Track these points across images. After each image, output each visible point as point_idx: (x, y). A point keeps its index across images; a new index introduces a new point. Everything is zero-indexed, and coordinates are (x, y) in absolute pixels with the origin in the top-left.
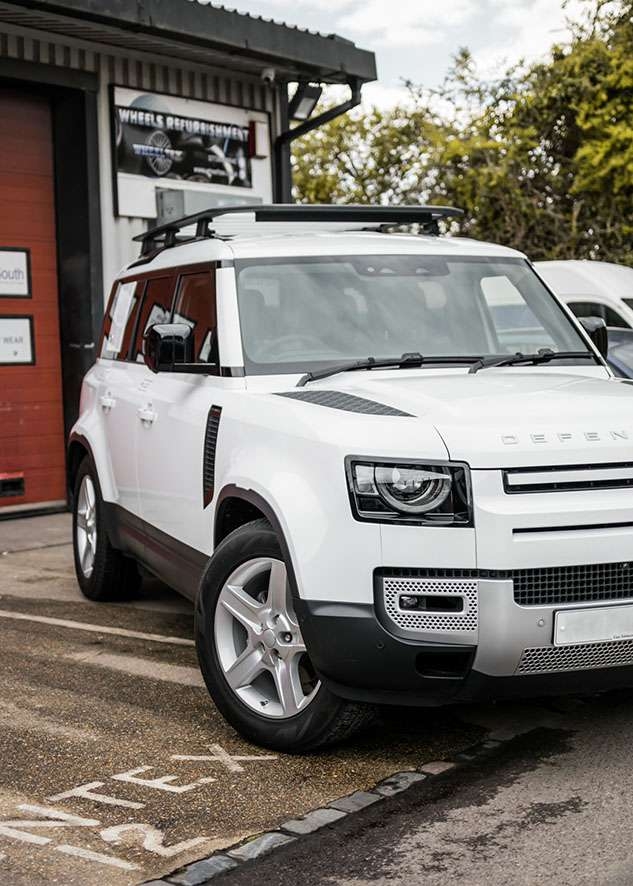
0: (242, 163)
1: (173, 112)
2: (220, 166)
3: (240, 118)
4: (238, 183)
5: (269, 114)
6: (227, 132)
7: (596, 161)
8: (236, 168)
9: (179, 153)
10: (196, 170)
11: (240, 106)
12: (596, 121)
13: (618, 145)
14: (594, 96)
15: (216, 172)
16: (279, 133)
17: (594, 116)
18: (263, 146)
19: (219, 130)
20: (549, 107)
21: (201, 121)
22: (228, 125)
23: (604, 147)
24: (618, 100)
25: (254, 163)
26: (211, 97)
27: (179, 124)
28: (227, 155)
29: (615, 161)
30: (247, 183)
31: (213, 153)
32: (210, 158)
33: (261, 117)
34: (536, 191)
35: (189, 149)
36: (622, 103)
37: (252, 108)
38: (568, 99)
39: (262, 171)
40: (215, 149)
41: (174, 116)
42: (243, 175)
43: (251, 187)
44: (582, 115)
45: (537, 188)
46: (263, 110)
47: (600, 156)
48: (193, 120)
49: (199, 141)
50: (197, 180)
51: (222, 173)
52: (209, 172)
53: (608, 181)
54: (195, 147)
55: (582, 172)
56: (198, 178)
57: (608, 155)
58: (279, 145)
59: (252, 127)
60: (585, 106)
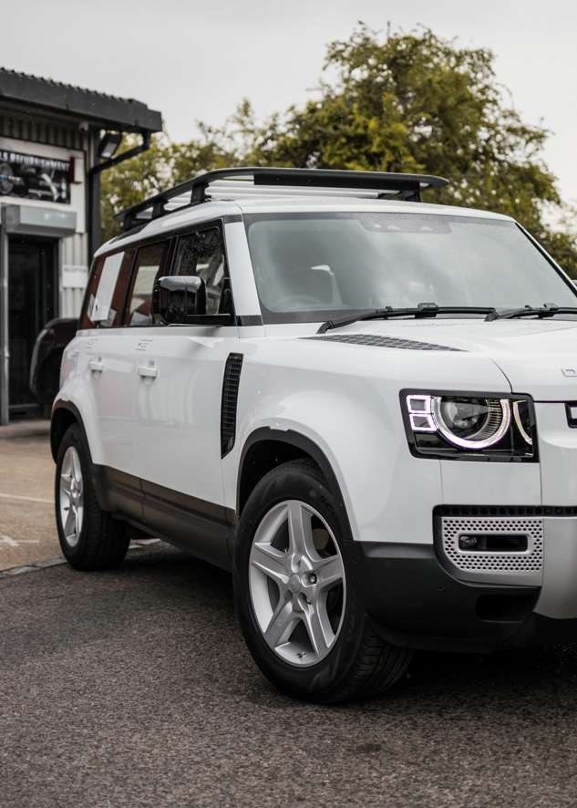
0: (65, 187)
1: (15, 150)
2: (48, 189)
3: (63, 154)
4: (61, 201)
5: (85, 152)
6: (54, 165)
8: (60, 190)
9: (19, 179)
10: (31, 191)
12: (337, 159)
14: (336, 139)
15: (44, 192)
16: (92, 165)
18: (79, 175)
19: (48, 163)
21: (35, 157)
22: (54, 160)
24: (352, 145)
25: (72, 187)
27: (19, 159)
28: (53, 181)
30: (67, 201)
31: (43, 180)
32: (41, 183)
33: (79, 155)
35: (26, 176)
36: (355, 147)
37: (73, 148)
38: (317, 142)
39: (78, 193)
40: (45, 176)
41: (16, 153)
42: (64, 195)
43: (69, 203)
46: (81, 149)
48: (29, 156)
49: (33, 170)
51: (49, 193)
52: (40, 193)
54: (30, 174)
56: (32, 197)
58: (92, 176)
59: (72, 162)
60: (329, 148)
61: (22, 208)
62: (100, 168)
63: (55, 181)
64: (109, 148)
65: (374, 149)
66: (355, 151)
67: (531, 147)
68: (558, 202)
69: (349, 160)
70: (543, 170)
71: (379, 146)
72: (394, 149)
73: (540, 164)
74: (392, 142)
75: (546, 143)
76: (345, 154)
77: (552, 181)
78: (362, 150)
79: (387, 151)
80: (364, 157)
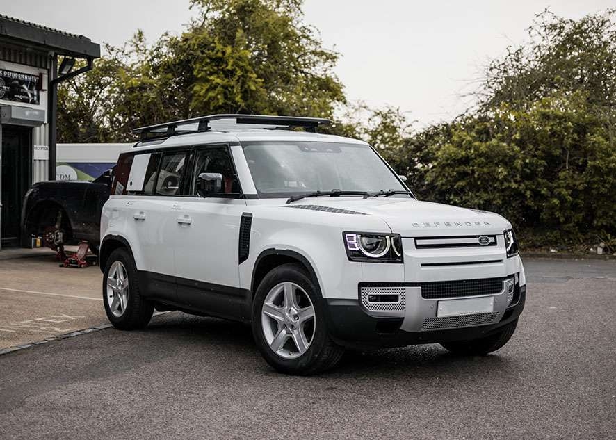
0: (35, 93)
1: (7, 69)
2: (26, 94)
3: (33, 71)
4: (33, 102)
5: (48, 70)
6: (30, 78)
7: (202, 93)
8: (33, 95)
9: (8, 88)
10: (15, 96)
11: (36, 66)
12: (203, 73)
13: (213, 86)
14: (203, 60)
15: (23, 97)
16: (52, 79)
17: (202, 70)
18: (45, 86)
19: (26, 78)
20: (178, 64)
21: (18, 73)
22: (30, 75)
23: (206, 86)
24: (214, 64)
25: (41, 93)
26: (23, 62)
27: (9, 74)
28: (29, 89)
29: (211, 94)
30: (37, 102)
31: (23, 88)
32: (22, 90)
33: (45, 71)
34: (171, 106)
35: (12, 87)
36: (216, 66)
37: (41, 67)
38: (189, 61)
39: (44, 96)
40: (24, 86)
41: (7, 71)
42: (35, 98)
43: (39, 104)
44: (196, 70)
45: (171, 104)
46: (46, 68)
47: (204, 91)
48: (15, 72)
49: (17, 82)
50: (14, 101)
51: (27, 98)
52: (21, 97)
53: (207, 104)
54: (15, 85)
55: (195, 98)
57: (208, 90)
58: (52, 85)
59: (41, 76)
60: (198, 65)
61: (13, 107)
62: (57, 81)
63: (30, 89)
64: (67, 68)
65: (229, 67)
66: (215, 68)
67: (327, 64)
68: (345, 103)
69: (211, 74)
70: (335, 80)
71: (232, 65)
72: (241, 67)
73: (333, 76)
74: (241, 63)
75: (338, 62)
76: (209, 70)
77: (341, 88)
78: (220, 68)
79: (237, 69)
80: (222, 73)
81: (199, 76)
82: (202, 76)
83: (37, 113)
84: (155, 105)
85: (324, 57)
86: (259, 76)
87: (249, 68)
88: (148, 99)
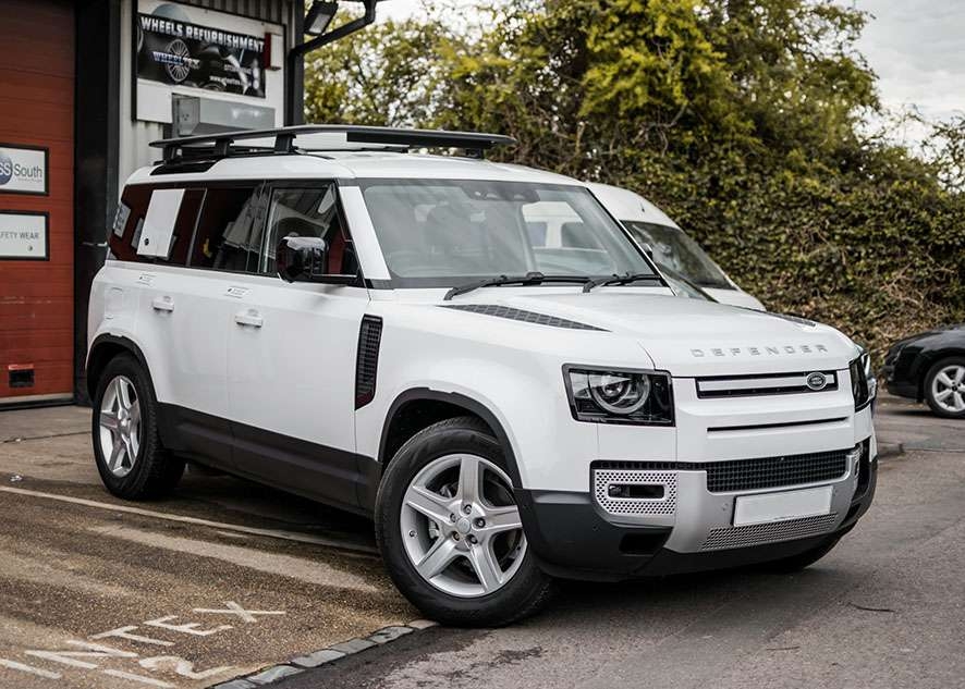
0: (256, 73)
1: (193, 22)
2: (236, 76)
3: (255, 29)
4: (251, 92)
5: (284, 26)
6: (244, 42)
7: (605, 83)
8: (251, 78)
9: (196, 62)
10: (212, 78)
11: (257, 18)
12: (605, 44)
13: (625, 69)
14: (605, 19)
15: (231, 81)
16: (293, 46)
17: (603, 39)
18: (277, 58)
19: (236, 41)
20: (558, 28)
21: (218, 31)
22: (244, 36)
23: (613, 69)
24: (627, 25)
25: (268, 73)
26: (229, 8)
27: (198, 33)
28: (241, 66)
29: (623, 84)
30: (260, 93)
31: (229, 63)
32: (226, 67)
33: (277, 29)
34: (542, 110)
35: (206, 58)
36: (630, 28)
37: (269, 21)
38: (578, 22)
39: (275, 82)
40: (231, 58)
41: (193, 26)
42: (256, 85)
43: (264, 97)
44: (592, 38)
45: (542, 107)
46: (279, 23)
47: (609, 79)
48: (212, 30)
49: (216, 50)
50: (212, 88)
51: (237, 82)
52: (224, 81)
53: (613, 105)
54: (213, 56)
55: (589, 95)
56: (213, 86)
57: (615, 78)
58: (293, 58)
59: (267, 39)
60: (595, 29)
61: (201, 102)
62: (303, 48)
63: (245, 64)
64: (320, 21)
65: (659, 32)
66: (629, 33)
67: (843, 35)
68: (877, 108)
69: (623, 44)
70: (860, 65)
71: (665, 27)
72: (684, 33)
73: (855, 57)
74: (681, 23)
76: (617, 37)
77: (871, 80)
78: (640, 33)
79: (675, 36)
80: (643, 43)
81: (597, 49)
82: (602, 51)
83: (256, 113)
84: (512, 108)
85: (838, 20)
86: (718, 48)
87: (697, 32)
88: (497, 97)
